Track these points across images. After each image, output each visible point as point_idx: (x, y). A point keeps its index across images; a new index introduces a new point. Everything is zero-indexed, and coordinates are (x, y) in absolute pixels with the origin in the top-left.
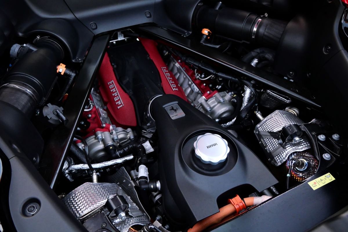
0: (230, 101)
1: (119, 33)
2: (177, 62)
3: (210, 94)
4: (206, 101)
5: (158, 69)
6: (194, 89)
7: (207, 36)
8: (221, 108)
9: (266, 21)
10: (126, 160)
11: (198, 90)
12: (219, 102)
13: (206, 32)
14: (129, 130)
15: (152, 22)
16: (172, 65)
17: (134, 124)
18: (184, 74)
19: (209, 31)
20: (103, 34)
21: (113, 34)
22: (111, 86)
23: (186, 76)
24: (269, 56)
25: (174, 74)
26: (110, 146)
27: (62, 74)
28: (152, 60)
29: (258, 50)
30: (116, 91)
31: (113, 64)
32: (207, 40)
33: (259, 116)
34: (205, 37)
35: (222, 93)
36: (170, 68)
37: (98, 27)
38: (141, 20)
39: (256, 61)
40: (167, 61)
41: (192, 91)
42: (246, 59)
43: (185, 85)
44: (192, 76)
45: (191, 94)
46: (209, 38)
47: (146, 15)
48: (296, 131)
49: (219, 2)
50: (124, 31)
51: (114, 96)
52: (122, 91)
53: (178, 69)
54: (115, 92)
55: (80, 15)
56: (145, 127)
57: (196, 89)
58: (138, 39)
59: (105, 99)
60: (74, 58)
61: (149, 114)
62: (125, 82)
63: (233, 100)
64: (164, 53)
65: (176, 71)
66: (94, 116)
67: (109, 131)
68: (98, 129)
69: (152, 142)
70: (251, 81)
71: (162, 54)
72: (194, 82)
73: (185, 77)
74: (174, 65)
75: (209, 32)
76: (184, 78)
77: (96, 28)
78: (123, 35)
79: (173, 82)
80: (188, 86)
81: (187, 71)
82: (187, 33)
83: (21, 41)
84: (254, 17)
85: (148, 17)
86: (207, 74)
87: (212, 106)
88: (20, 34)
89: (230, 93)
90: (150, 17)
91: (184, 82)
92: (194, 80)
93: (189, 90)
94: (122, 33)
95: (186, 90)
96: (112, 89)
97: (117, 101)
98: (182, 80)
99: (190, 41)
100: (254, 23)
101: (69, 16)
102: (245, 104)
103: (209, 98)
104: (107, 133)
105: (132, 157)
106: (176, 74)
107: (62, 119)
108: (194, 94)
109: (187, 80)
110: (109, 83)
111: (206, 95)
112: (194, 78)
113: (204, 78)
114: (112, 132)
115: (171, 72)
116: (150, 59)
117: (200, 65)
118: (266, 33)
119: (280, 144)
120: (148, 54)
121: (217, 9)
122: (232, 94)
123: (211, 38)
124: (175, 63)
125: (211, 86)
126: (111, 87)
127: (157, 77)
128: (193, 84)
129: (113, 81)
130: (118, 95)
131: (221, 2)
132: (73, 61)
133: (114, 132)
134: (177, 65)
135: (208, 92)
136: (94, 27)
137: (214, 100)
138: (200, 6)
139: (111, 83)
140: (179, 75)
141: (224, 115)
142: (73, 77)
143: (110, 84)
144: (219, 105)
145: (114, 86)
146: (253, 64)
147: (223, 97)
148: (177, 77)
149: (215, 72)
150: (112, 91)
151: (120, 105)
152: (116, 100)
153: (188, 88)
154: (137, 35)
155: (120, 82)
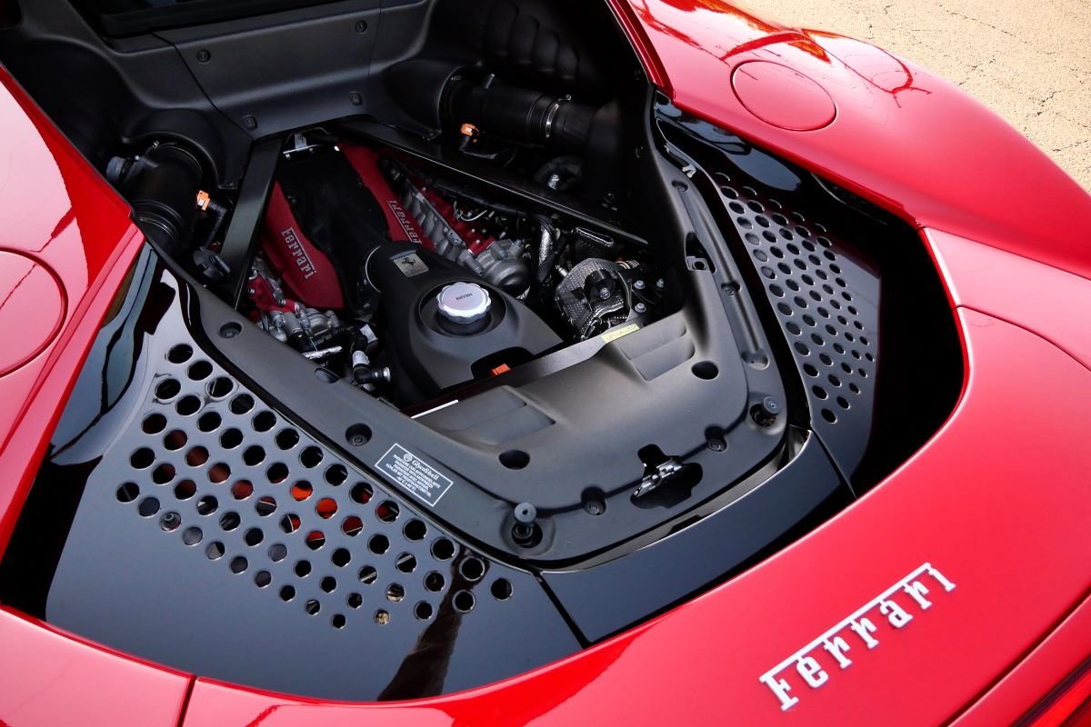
0: (520, 255)
1: (296, 136)
2: (420, 190)
3: (481, 244)
4: (475, 257)
5: (382, 205)
6: (453, 239)
7: (472, 138)
8: (503, 269)
9: (567, 107)
10: (329, 353)
11: (460, 240)
12: (498, 258)
13: (468, 129)
14: (330, 313)
15: (364, 113)
16: (410, 199)
17: (339, 303)
18: (435, 215)
19: (474, 127)
20: (268, 138)
21: (286, 139)
22: (288, 238)
23: (438, 218)
24: (574, 169)
25: (415, 217)
26: (299, 333)
27: (204, 208)
28: (368, 189)
29: (559, 160)
30: (300, 247)
31: (289, 197)
32: (471, 146)
33: (563, 272)
34: (467, 139)
35: (504, 243)
36: (407, 206)
37: (259, 124)
38: (343, 110)
39: (555, 179)
40: (400, 191)
41: (451, 245)
42: (539, 177)
43: (438, 237)
44: (449, 217)
45: (449, 252)
46: (475, 141)
47: (351, 99)
48: (603, 277)
49: (490, 74)
50: (309, 133)
51: (297, 257)
52: (311, 247)
53: (424, 207)
54: (297, 249)
55: (222, 102)
56: (360, 312)
57: (457, 239)
58: (336, 148)
59: (278, 265)
60: (222, 181)
61: (367, 280)
62: (315, 230)
63: (525, 255)
64: (393, 176)
65: (418, 210)
66: (260, 291)
67: (294, 312)
68: (273, 307)
69: (374, 325)
70: (551, 214)
71: (388, 178)
72: (453, 228)
73: (436, 219)
74: (414, 198)
75: (473, 131)
76: (435, 222)
77: (256, 126)
78: (305, 139)
79: (412, 229)
80: (442, 237)
81: (439, 208)
82: (434, 134)
83: (127, 153)
84: (544, 103)
85: (356, 104)
86: (476, 208)
87: (485, 266)
88: (125, 140)
89: (518, 242)
90: (361, 103)
91: (435, 229)
92: (453, 223)
93: (445, 245)
94: (304, 135)
95: (439, 245)
96: (291, 243)
97: (304, 265)
98: (431, 226)
99: (439, 148)
100: (547, 113)
101: (202, 104)
102: (543, 256)
103: (479, 253)
104: (289, 314)
105: (339, 349)
106: (420, 216)
107: (224, 271)
108: (454, 249)
109: (441, 225)
110: (283, 233)
111: (473, 246)
112: (453, 220)
113: (473, 216)
114: (300, 315)
115: (409, 212)
116: (364, 186)
117: (459, 192)
118: (565, 129)
119: (586, 305)
120: (358, 176)
121: (487, 87)
122: (522, 243)
123: (480, 142)
124: (416, 193)
125: (484, 231)
126: (288, 240)
127: (381, 220)
128: (452, 231)
129: (291, 229)
130: (303, 255)
131: (493, 75)
132: (220, 187)
133: (303, 315)
134: (420, 197)
135: (478, 241)
136: (251, 125)
137: (489, 254)
138: (456, 82)
139: (288, 232)
140: (424, 217)
141: (510, 282)
142: (223, 215)
143: (287, 235)
144: (498, 263)
145: (293, 239)
146: (551, 185)
147: (504, 248)
148: (421, 222)
149: (487, 204)
150: (290, 247)
151: (309, 272)
152: (299, 264)
153: (442, 241)
154: (336, 139)
155: (305, 230)
